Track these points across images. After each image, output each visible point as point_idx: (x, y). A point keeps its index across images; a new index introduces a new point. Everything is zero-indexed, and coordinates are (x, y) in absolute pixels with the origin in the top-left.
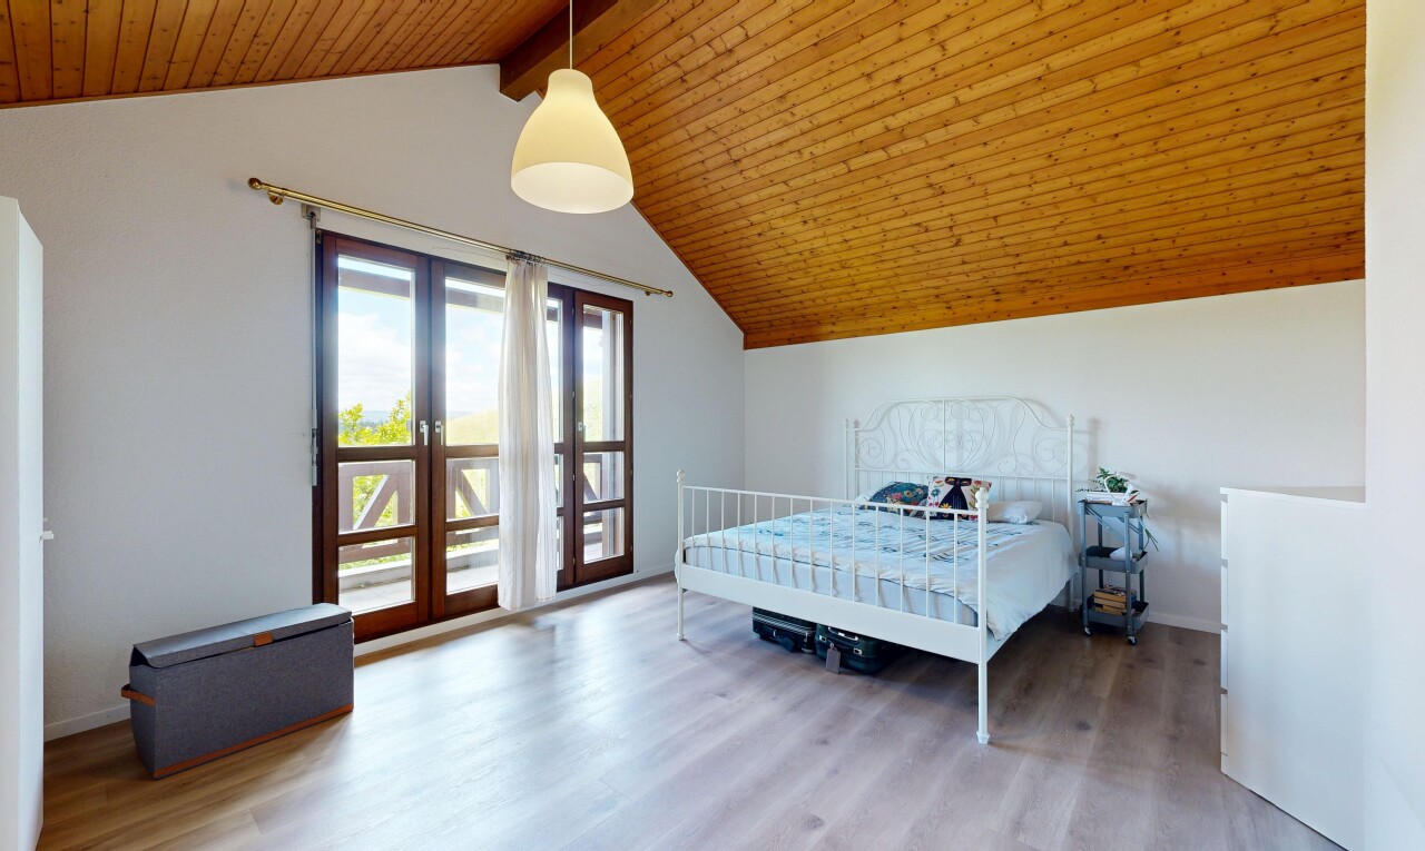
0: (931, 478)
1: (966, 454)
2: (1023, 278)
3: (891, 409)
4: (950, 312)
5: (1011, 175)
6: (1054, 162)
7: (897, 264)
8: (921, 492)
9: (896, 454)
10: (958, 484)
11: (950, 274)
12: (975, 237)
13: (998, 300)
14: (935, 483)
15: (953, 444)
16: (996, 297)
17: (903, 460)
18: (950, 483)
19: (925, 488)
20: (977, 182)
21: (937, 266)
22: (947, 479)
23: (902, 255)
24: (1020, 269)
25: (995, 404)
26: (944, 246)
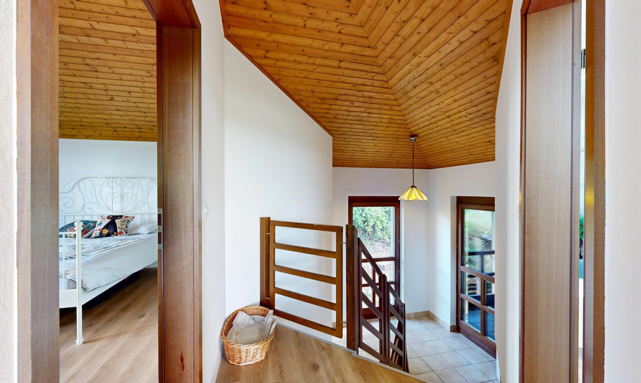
0: (99, 217)
1: (125, 203)
2: (151, 124)
3: (80, 181)
4: (116, 133)
5: (131, 75)
6: (150, 75)
7: (76, 102)
8: (93, 224)
9: (84, 206)
10: (113, 219)
11: (111, 114)
12: (121, 99)
13: (140, 132)
14: (101, 219)
15: (118, 199)
16: (139, 130)
17: (89, 208)
18: (110, 219)
19: (95, 222)
20: (114, 72)
21: (103, 109)
22: (108, 217)
23: (78, 97)
24: (147, 119)
25: (139, 179)
26: (104, 99)
